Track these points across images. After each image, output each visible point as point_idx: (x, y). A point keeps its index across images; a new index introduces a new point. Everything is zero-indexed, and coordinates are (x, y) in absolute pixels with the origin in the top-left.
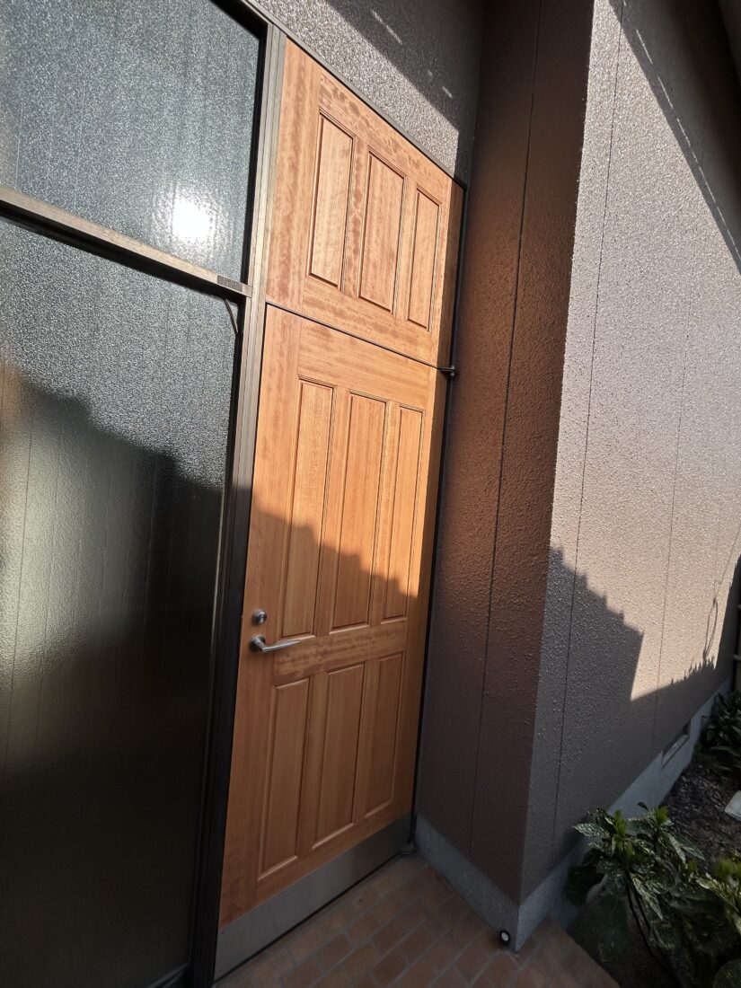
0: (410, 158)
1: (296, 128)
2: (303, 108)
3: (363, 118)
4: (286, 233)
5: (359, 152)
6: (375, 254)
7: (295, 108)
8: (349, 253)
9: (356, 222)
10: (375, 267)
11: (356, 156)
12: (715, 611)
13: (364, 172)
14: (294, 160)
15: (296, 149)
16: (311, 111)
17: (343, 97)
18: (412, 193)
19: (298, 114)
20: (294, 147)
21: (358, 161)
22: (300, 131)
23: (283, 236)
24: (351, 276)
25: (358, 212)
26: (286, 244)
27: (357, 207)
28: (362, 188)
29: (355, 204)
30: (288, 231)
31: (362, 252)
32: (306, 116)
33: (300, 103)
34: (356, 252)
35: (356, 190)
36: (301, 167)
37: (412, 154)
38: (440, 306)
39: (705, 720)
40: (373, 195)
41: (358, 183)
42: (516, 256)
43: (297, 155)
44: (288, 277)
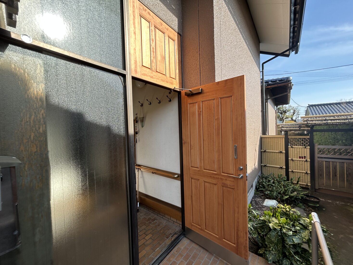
0: (165, 27)
1: (134, 21)
2: (135, 14)
3: (152, 16)
4: (134, 54)
5: (152, 27)
6: (159, 58)
7: (133, 14)
8: (152, 58)
9: (153, 48)
10: (160, 62)
11: (151, 28)
12: (256, 153)
13: (154, 33)
14: (134, 31)
15: (135, 28)
16: (137, 15)
17: (146, 10)
18: (167, 38)
19: (134, 16)
20: (134, 27)
21: (152, 30)
22: (135, 22)
23: (134, 55)
24: (154, 65)
25: (153, 45)
26: (135, 57)
27: (153, 44)
28: (154, 38)
29: (152, 43)
30: (135, 53)
31: (156, 57)
32: (136, 17)
33: (134, 13)
34: (154, 58)
35: (152, 38)
36: (136, 33)
37: (166, 26)
38: (178, 72)
39: (256, 183)
40: (157, 40)
41: (152, 36)
42: (199, 58)
43: (135, 29)
44: (137, 67)
